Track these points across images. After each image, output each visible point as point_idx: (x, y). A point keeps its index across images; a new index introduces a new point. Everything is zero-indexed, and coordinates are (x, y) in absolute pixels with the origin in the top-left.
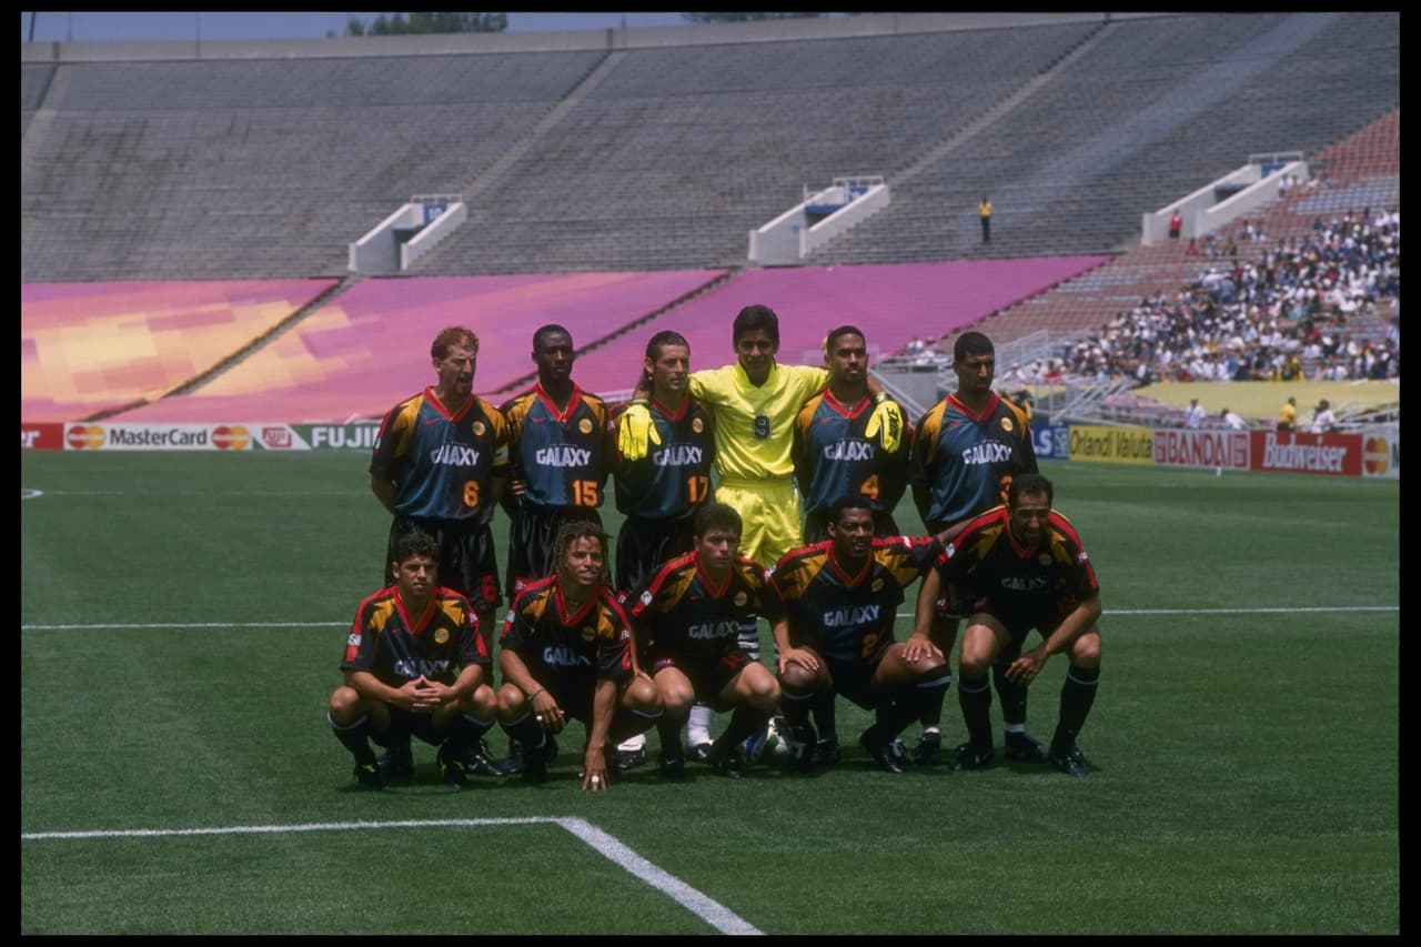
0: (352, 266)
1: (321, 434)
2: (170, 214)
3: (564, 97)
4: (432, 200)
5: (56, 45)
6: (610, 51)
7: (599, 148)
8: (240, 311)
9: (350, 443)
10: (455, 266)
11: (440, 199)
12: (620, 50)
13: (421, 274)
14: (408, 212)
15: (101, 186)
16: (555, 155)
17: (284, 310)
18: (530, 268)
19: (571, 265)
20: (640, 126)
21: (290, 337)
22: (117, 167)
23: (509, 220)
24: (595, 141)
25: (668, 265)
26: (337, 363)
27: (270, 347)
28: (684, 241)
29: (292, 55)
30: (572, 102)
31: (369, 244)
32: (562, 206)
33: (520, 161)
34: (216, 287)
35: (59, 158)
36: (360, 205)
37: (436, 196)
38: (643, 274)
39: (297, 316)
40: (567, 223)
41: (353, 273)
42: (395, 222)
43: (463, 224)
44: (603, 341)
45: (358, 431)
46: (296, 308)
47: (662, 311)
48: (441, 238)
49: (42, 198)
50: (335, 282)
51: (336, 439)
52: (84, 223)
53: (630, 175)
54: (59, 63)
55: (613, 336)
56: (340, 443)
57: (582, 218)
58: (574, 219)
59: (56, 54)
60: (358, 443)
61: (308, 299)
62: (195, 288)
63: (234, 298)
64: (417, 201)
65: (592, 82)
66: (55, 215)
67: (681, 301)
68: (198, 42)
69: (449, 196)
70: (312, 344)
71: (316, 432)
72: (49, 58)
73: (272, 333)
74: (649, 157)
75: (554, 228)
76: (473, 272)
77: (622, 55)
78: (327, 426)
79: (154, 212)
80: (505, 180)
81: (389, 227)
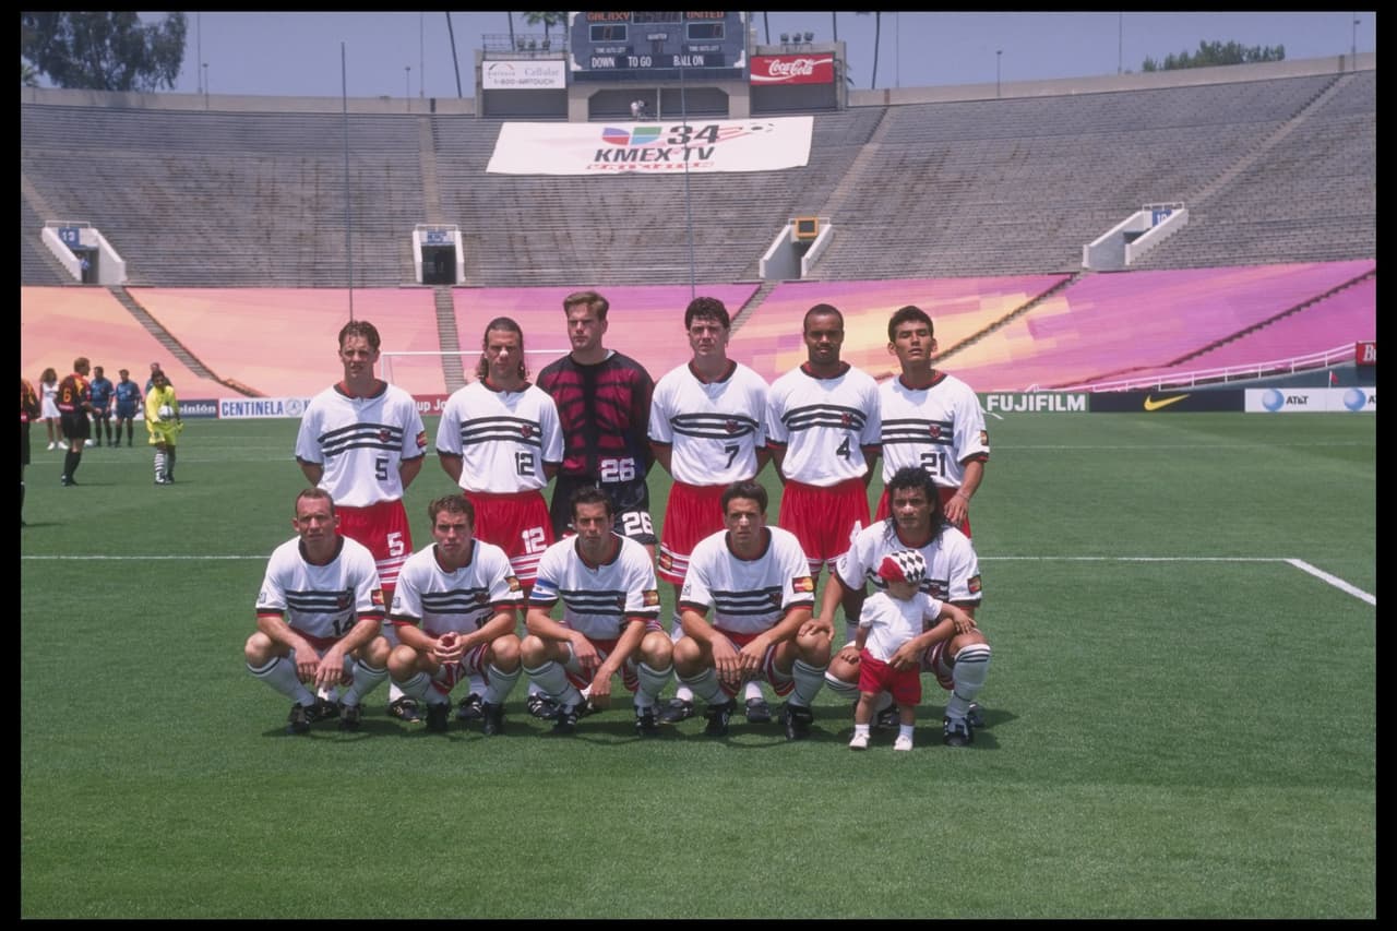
0: (1085, 264)
1: (994, 401)
2: (952, 225)
3: (1294, 116)
4: (1159, 207)
5: (887, 91)
6: (1341, 75)
7: (1314, 158)
8: (986, 302)
9: (1017, 408)
10: (1168, 262)
11: (1166, 207)
12: (1352, 73)
13: (1140, 268)
14: (1140, 218)
15: (903, 204)
16: (1274, 166)
17: (1022, 299)
18: (1230, 263)
19: (1264, 257)
20: (1353, 138)
21: (1020, 323)
22: (919, 188)
23: (1223, 222)
24: (1312, 153)
25: (1344, 256)
26: (1049, 344)
27: (1001, 330)
28: (1364, 235)
29: (1073, 92)
30: (1299, 120)
31: (1099, 246)
32: (1270, 209)
33: (1244, 172)
34: (974, 283)
35: (876, 181)
36: (1104, 213)
37: (1163, 204)
38: (1323, 264)
39: (1031, 304)
40: (1269, 224)
41: (1086, 269)
42: (1125, 227)
43: (1184, 227)
44: (1269, 322)
45: (1024, 398)
46: (1031, 299)
47: (1327, 295)
48: (1163, 239)
49: (856, 214)
50: (1068, 276)
51: (1007, 405)
52: (884, 233)
53: (1335, 180)
54: (889, 106)
55: (1278, 317)
56: (1010, 408)
57: (1284, 218)
58: (1278, 219)
59: (887, 99)
60: (1024, 408)
61: (1040, 292)
62: (958, 284)
63: (984, 291)
64: (1147, 208)
65: (1319, 102)
66: (864, 227)
67: (1345, 286)
68: (999, 85)
69: (1174, 204)
70: (1035, 329)
71: (990, 398)
72: (881, 102)
73: (1007, 319)
74: (1354, 164)
75: (1259, 227)
76: (1182, 266)
77: (1352, 77)
78: (1000, 394)
79: (940, 224)
80: (1228, 188)
81: (1119, 231)
